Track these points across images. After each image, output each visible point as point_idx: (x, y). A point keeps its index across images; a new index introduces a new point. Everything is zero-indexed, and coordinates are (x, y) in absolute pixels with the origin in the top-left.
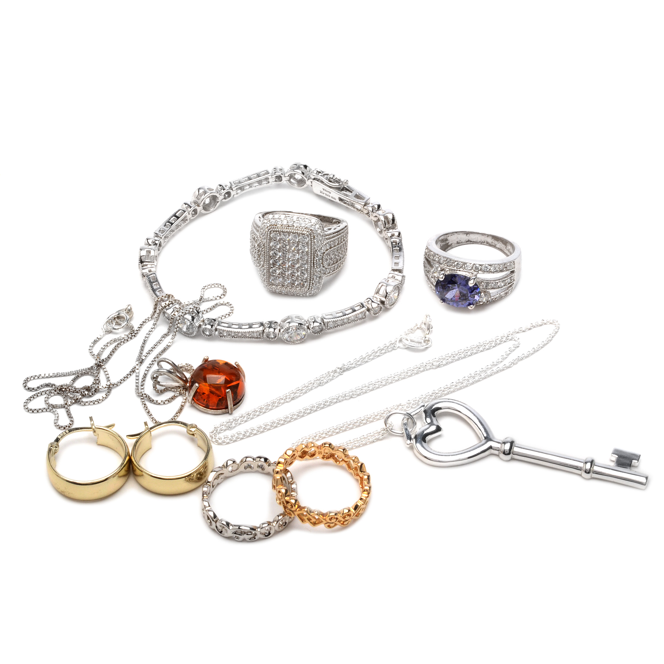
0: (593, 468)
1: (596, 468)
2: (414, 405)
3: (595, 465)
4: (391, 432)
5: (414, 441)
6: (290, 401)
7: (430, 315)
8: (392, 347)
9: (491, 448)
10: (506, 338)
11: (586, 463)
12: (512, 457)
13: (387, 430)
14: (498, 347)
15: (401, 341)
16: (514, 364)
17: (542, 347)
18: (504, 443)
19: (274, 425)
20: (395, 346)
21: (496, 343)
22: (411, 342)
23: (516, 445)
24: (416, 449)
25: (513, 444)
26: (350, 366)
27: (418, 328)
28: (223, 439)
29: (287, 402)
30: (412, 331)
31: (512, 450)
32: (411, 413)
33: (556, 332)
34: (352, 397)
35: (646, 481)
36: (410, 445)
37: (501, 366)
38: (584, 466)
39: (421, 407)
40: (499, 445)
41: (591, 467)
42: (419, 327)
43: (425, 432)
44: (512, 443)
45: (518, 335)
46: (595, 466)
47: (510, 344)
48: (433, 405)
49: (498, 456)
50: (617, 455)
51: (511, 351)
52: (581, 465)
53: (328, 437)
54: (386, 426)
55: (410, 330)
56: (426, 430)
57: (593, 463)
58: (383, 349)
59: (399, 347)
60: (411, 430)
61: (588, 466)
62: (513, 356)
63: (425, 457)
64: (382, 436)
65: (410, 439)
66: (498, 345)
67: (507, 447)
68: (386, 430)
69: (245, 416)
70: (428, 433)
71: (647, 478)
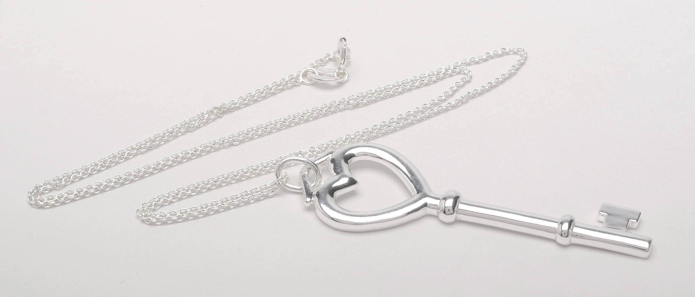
0: (572, 230)
1: (576, 230)
2: (320, 153)
3: (576, 226)
4: (285, 187)
5: (315, 199)
6: (146, 152)
7: (346, 38)
8: (294, 83)
9: (425, 205)
10: (453, 70)
11: (562, 223)
12: (456, 218)
13: (279, 184)
14: (440, 83)
15: (305, 75)
16: (462, 103)
17: (502, 82)
18: (445, 199)
19: (121, 183)
20: (298, 81)
21: (439, 78)
22: (320, 76)
23: (462, 201)
24: (319, 209)
25: (458, 200)
26: (233, 106)
27: (330, 60)
28: (46, 201)
29: (142, 153)
30: (322, 62)
31: (456, 208)
32: (315, 161)
33: (522, 64)
34: (233, 145)
35: (649, 247)
36: (311, 203)
37: (444, 105)
38: (559, 228)
39: (328, 155)
40: (437, 202)
41: (569, 227)
42: (332, 57)
43: (334, 186)
44: (456, 199)
45: (469, 68)
46: (575, 228)
47: (458, 78)
48: (347, 151)
49: (436, 217)
50: (607, 213)
51: (460, 87)
52: (555, 225)
53: (195, 195)
54: (278, 178)
55: (319, 61)
56: (334, 183)
57: (572, 223)
58: (279, 85)
59: (303, 83)
60: (313, 184)
61: (565, 226)
62: (463, 93)
63: (333, 219)
64: (273, 192)
65: (310, 195)
66: (441, 79)
67: (449, 203)
68: (277, 183)
69: (80, 172)
70: (337, 186)
71: (650, 242)
